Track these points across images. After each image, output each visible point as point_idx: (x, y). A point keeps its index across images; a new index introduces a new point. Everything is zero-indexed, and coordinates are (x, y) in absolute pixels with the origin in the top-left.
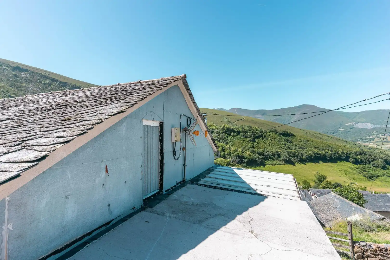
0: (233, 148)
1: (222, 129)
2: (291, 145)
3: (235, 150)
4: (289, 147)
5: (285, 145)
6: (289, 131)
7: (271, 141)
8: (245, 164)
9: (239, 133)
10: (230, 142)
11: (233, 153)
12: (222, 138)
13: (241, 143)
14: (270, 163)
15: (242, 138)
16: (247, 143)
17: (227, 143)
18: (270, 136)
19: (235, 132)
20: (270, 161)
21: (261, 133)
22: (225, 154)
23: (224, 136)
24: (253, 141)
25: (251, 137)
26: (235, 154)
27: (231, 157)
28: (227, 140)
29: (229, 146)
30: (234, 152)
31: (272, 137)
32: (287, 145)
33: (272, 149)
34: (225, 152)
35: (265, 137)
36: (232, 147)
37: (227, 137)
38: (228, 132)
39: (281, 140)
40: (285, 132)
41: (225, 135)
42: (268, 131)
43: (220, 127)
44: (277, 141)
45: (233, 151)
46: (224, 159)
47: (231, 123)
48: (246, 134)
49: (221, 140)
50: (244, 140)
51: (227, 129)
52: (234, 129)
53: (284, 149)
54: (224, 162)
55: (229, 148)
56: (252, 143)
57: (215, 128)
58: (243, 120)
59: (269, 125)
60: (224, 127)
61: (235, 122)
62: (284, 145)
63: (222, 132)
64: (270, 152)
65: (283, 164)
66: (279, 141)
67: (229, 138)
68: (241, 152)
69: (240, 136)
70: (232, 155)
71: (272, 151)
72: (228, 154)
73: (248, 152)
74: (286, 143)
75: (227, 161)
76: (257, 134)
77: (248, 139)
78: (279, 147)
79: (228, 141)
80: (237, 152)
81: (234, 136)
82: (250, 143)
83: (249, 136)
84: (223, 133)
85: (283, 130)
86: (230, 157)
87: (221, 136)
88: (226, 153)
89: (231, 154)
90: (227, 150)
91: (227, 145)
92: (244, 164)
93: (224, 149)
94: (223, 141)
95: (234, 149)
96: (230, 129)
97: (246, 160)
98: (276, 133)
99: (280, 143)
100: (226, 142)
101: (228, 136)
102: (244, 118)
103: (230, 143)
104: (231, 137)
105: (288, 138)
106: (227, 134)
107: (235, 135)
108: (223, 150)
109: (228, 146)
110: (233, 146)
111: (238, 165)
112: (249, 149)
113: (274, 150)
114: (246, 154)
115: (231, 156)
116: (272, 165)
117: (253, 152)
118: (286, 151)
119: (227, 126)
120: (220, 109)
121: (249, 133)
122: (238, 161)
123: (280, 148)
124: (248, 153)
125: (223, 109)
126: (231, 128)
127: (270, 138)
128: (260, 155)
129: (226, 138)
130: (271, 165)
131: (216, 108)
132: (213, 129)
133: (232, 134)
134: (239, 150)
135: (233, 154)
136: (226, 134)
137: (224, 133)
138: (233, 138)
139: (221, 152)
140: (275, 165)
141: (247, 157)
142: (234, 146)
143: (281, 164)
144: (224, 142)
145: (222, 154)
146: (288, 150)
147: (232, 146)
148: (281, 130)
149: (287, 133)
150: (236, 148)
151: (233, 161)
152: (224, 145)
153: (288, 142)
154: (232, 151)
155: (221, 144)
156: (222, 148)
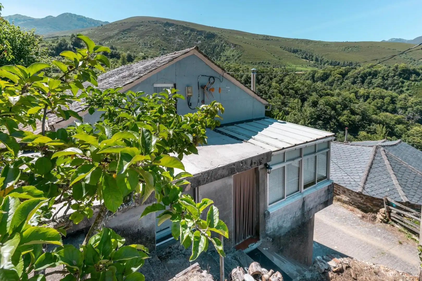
0: (412, 99)
1: (394, 70)
3: (415, 103)
10: (407, 90)
11: (411, 107)
12: (392, 84)
17: (402, 92)
19: (418, 74)
22: (395, 107)
23: (396, 82)
26: (415, 108)
27: (407, 112)
28: (402, 87)
29: (406, 95)
30: (413, 105)
34: (396, 104)
36: (410, 98)
37: (403, 82)
38: (405, 75)
41: (397, 79)
43: (390, 67)
45: (412, 103)
46: (392, 115)
47: (415, 61)
49: (390, 87)
51: (403, 71)
52: (418, 70)
54: (391, 119)
55: (404, 98)
57: (379, 69)
60: (397, 68)
63: (393, 74)
67: (406, 83)
70: (409, 109)
72: (401, 108)
75: (397, 117)
79: (404, 89)
80: (420, 105)
81: (416, 80)
84: (394, 76)
86: (405, 113)
87: (390, 81)
88: (398, 106)
89: (408, 107)
90: (401, 102)
91: (401, 94)
93: (395, 100)
94: (394, 88)
95: (415, 101)
96: (409, 70)
100: (399, 90)
101: (405, 81)
103: (408, 92)
104: (411, 82)
106: (403, 79)
107: (419, 78)
108: (393, 101)
109: (403, 96)
110: (412, 95)
111: (419, 125)
115: (407, 110)
119: (403, 65)
120: (394, 40)
122: (420, 119)
125: (400, 39)
126: (411, 68)
129: (400, 84)
131: (387, 40)
132: (376, 71)
133: (413, 77)
135: (411, 109)
136: (400, 78)
137: (396, 77)
138: (415, 83)
139: (388, 104)
142: (415, 96)
144: (395, 91)
145: (390, 107)
147: (410, 96)
150: (420, 99)
151: (409, 119)
152: (394, 94)
154: (409, 104)
155: (390, 92)
156: (390, 98)
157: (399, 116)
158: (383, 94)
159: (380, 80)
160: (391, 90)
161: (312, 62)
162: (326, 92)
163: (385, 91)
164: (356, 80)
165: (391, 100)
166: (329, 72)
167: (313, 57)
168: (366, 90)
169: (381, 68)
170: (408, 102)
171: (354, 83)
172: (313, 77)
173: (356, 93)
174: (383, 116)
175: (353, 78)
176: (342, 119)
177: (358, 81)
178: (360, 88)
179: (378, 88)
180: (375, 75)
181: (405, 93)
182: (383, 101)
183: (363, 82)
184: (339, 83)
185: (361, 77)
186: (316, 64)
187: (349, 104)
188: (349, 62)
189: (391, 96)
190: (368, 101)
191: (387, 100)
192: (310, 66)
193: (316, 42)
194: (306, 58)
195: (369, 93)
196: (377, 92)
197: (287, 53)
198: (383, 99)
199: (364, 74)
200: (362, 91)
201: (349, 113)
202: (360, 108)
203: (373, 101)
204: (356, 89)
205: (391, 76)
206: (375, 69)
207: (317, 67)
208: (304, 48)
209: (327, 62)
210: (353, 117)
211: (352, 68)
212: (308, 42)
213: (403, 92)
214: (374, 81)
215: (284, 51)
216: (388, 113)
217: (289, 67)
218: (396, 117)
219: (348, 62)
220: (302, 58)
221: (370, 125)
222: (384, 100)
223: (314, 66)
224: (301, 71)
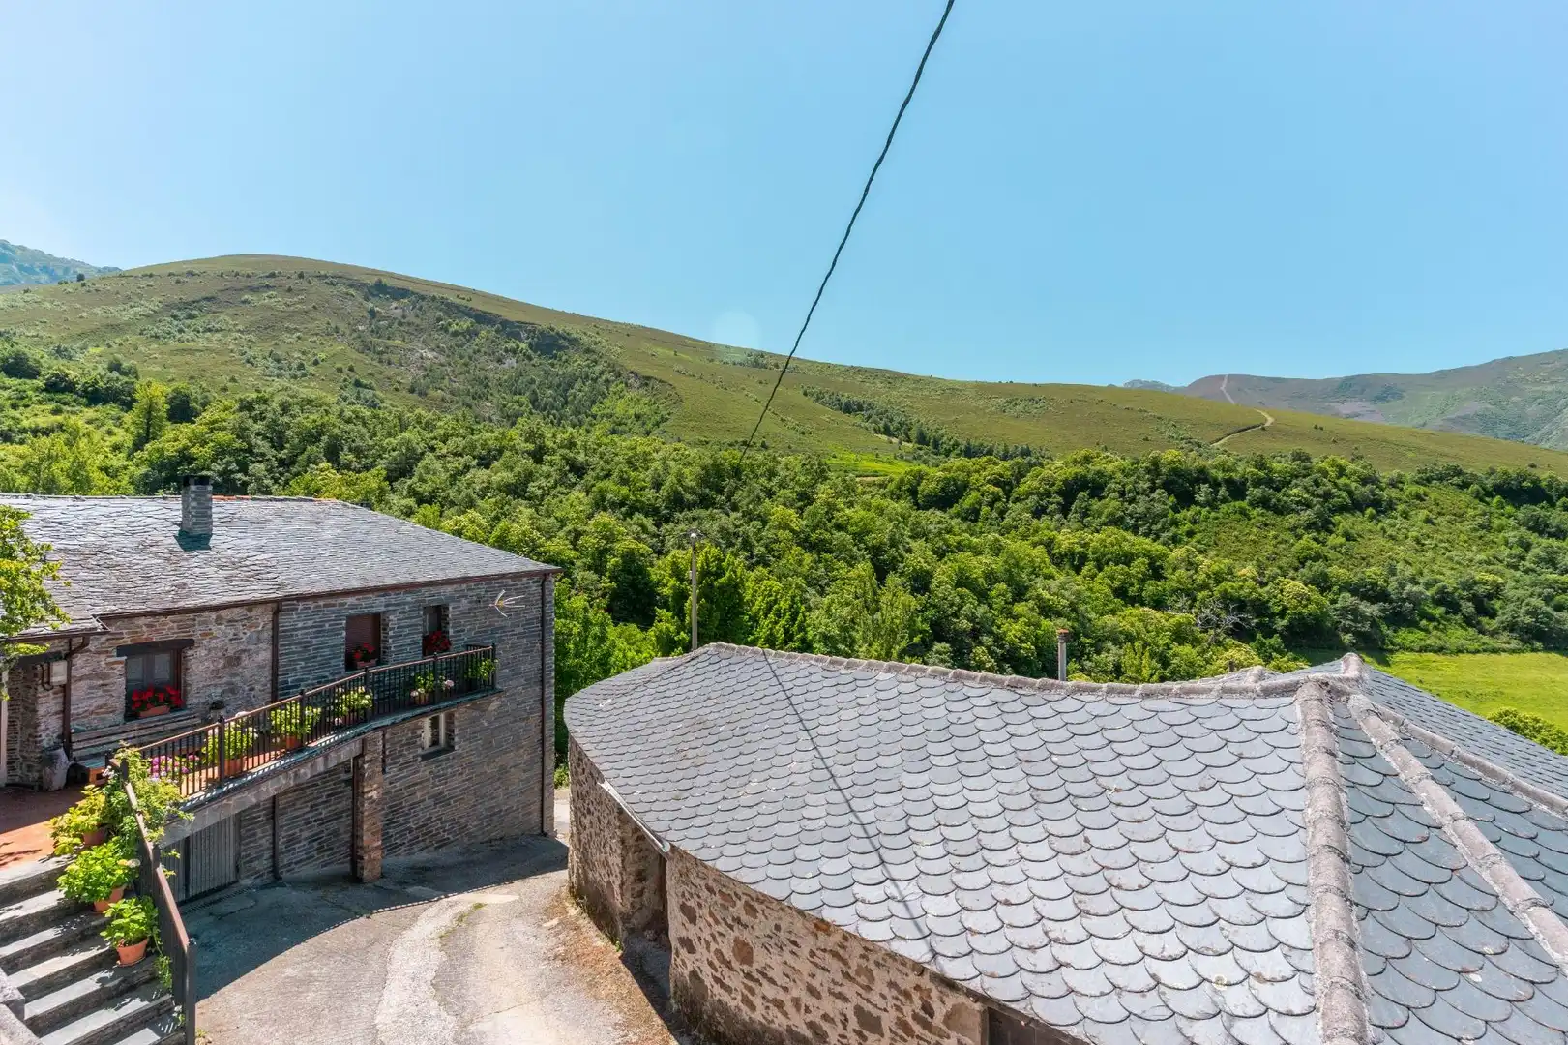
0: (1207, 562)
1: (1148, 471)
2: (1559, 548)
3: (1217, 573)
4: (1551, 561)
5: (1527, 547)
6: (1544, 475)
7: (1427, 529)
8: (1275, 640)
9: (1237, 490)
10: (1190, 534)
11: (1204, 587)
12: (1147, 514)
13: (1252, 537)
14: (1428, 642)
15: (1254, 512)
16: (1287, 536)
17: (1176, 540)
18: (1422, 500)
19: (1215, 484)
20: (1426, 631)
21: (1369, 486)
22: (1164, 590)
23: (1158, 508)
24: (1322, 525)
25: (1308, 506)
26: (1217, 590)
27: (1196, 603)
28: (1175, 523)
29: (1188, 550)
30: (1211, 581)
31: (1436, 510)
32: (1535, 551)
33: (1435, 567)
34: (1165, 578)
35: (1391, 506)
36: (1200, 558)
37: (1177, 511)
39: (1496, 522)
40: (1522, 477)
41: (1161, 501)
42: (1409, 475)
43: (1137, 463)
44: (1468, 525)
45: (1209, 576)
46: (1158, 614)
47: (1200, 446)
48: (1281, 494)
49: (1144, 524)
50: (1266, 525)
51: (1175, 472)
52: (1213, 471)
53: (1516, 568)
54: (1157, 627)
55: (1184, 560)
56: (1315, 539)
57: (1110, 467)
58: (1264, 429)
59: (1419, 449)
60: (1156, 463)
61: (1217, 441)
62: (1517, 551)
63: (1148, 484)
64: (1428, 586)
65: (1513, 651)
66: (1482, 527)
67: (1187, 514)
68: (1251, 583)
69: (1244, 504)
70: (1200, 596)
71: (1437, 581)
72: (1179, 590)
73: (1294, 582)
74: (1533, 537)
76: (1344, 494)
77: (1291, 519)
78: (1482, 557)
79: (1182, 530)
80: (1229, 581)
81: (1211, 504)
82: (1306, 536)
83: (1298, 503)
84: (1152, 489)
85: (1505, 468)
86: (1191, 605)
87: (1141, 505)
88: (1171, 584)
89: (1197, 589)
90: (1177, 572)
91: (1176, 546)
92: (1267, 641)
93: (1161, 567)
94: (1154, 528)
95: (1215, 568)
96: (1190, 471)
97: (1281, 624)
98: (1465, 485)
99: (1490, 537)
100: (1170, 534)
101: (1182, 504)
102: (1270, 420)
103: (1193, 540)
104: (1198, 508)
105: (1543, 513)
107: (1218, 497)
108: (1155, 569)
109: (1179, 553)
110: (1206, 550)
111: (1237, 643)
112: (1296, 569)
113: (1448, 572)
114: (1281, 591)
116: (1441, 650)
117: (1322, 583)
118: (1528, 579)
119: (1169, 455)
121: (1297, 485)
122: (1236, 625)
123: (1488, 563)
124: (1294, 586)
125: (1155, 385)
126: (1197, 465)
127: (1423, 514)
128: (1364, 597)
129: (1170, 514)
130: (1435, 652)
132: (1100, 473)
133: (1203, 492)
134: (1239, 573)
135: (1206, 593)
136: (1169, 495)
137: (1158, 491)
138: (1209, 512)
139: (1143, 581)
140: (1460, 651)
141: (1285, 608)
142: (1213, 553)
143: (1494, 651)
144: (1158, 537)
145: (1150, 589)
146: (1542, 577)
147: (1201, 552)
148: (1492, 472)
149: (1536, 482)
150: (1226, 561)
151: (1207, 624)
152: (1157, 547)
153: (1541, 533)
154: (1201, 577)
155: (1142, 543)
156: (1147, 562)
157: (1180, 617)
158: (1126, 546)
159: (1116, 504)
160: (1146, 535)
161: (911, 445)
162: (957, 538)
163: (1130, 536)
164: (1043, 503)
165: (1151, 565)
166: (962, 476)
167: (910, 429)
168: (1078, 534)
169: (1111, 464)
170: (1196, 572)
171: (1038, 512)
172: (913, 492)
173: (1049, 544)
174: (1129, 618)
175: (1035, 497)
176: (1013, 630)
177: (1051, 507)
178: (1059, 529)
179: (1112, 529)
180: (1096, 487)
181: (1187, 543)
182: (1126, 569)
183: (1065, 510)
184: (995, 514)
185: (1060, 493)
186: (921, 452)
187: (1031, 580)
188: (1019, 449)
189: (1147, 554)
190: (1085, 570)
191: (1139, 566)
192: (902, 457)
193: (918, 380)
194: (887, 432)
195: (1086, 545)
196: (1109, 540)
197: (827, 415)
198: (1127, 564)
199: (1065, 482)
200: (1067, 538)
201: (1032, 609)
202: (1066, 594)
203: (1100, 569)
204: (1045, 532)
205: (1145, 490)
206: (1097, 468)
207: (926, 463)
208: (880, 397)
209: (956, 444)
210: (1045, 623)
211: (1031, 465)
212: (893, 378)
213: (1181, 540)
214: (1096, 505)
215: (818, 405)
216: (1146, 609)
217: (834, 460)
218: (1172, 621)
219: (1016, 447)
220: (877, 431)
221: (1098, 653)
222: (1129, 567)
223: (915, 458)
224: (876, 474)
